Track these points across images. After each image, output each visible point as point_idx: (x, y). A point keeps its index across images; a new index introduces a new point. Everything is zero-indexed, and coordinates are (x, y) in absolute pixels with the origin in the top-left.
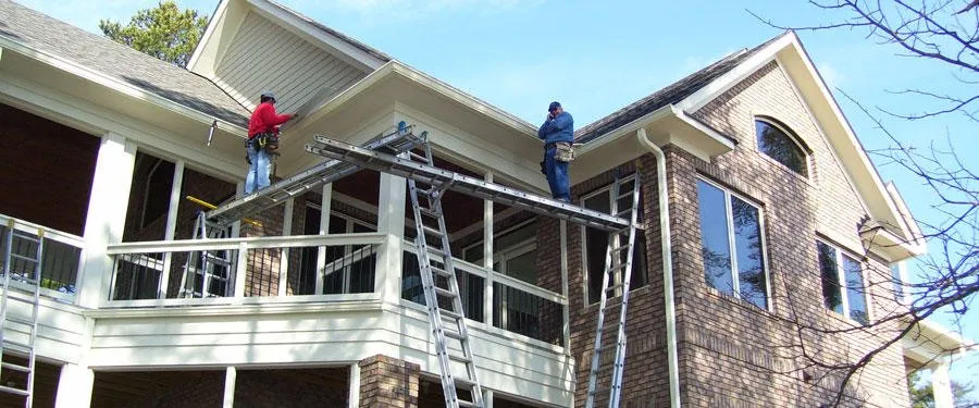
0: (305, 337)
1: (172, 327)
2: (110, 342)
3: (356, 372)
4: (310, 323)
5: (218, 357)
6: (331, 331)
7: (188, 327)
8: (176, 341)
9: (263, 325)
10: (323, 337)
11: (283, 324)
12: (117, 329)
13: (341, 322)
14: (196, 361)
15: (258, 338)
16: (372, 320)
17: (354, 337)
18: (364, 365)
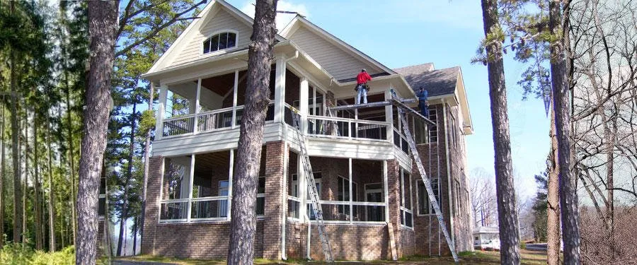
0: (373, 152)
1: (333, 145)
2: (314, 147)
3: (386, 163)
4: (374, 148)
5: (346, 155)
6: (380, 150)
7: (338, 145)
8: (334, 149)
9: (360, 147)
10: (377, 152)
11: (366, 147)
12: (316, 144)
13: (382, 148)
14: (341, 156)
15: (359, 151)
16: (390, 148)
17: (386, 153)
18: (389, 161)
